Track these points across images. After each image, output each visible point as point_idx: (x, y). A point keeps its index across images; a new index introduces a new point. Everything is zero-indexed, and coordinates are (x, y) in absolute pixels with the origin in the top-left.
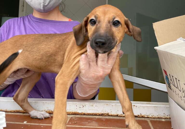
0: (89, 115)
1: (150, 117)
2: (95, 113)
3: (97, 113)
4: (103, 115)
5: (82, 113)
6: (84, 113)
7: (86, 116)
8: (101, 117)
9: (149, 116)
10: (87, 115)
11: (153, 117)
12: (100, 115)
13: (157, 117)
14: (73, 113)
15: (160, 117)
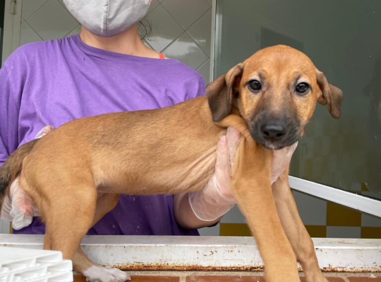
0: (223, 270)
1: (347, 271)
2: (237, 266)
3: (241, 266)
4: (254, 270)
5: (209, 267)
6: (213, 266)
7: (218, 272)
8: (248, 274)
9: (345, 269)
10: (219, 270)
11: (354, 270)
12: (246, 270)
13: (361, 270)
14: (190, 267)
15: (366, 270)
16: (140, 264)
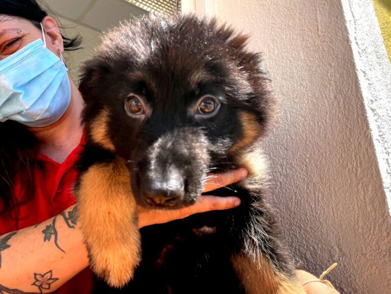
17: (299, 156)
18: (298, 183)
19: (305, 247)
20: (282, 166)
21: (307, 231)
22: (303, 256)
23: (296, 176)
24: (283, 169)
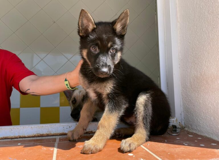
16: (39, 134)
17: (214, 57)
18: (213, 70)
19: (214, 101)
20: (206, 62)
21: (215, 94)
22: (213, 105)
23: (212, 67)
24: (206, 63)
